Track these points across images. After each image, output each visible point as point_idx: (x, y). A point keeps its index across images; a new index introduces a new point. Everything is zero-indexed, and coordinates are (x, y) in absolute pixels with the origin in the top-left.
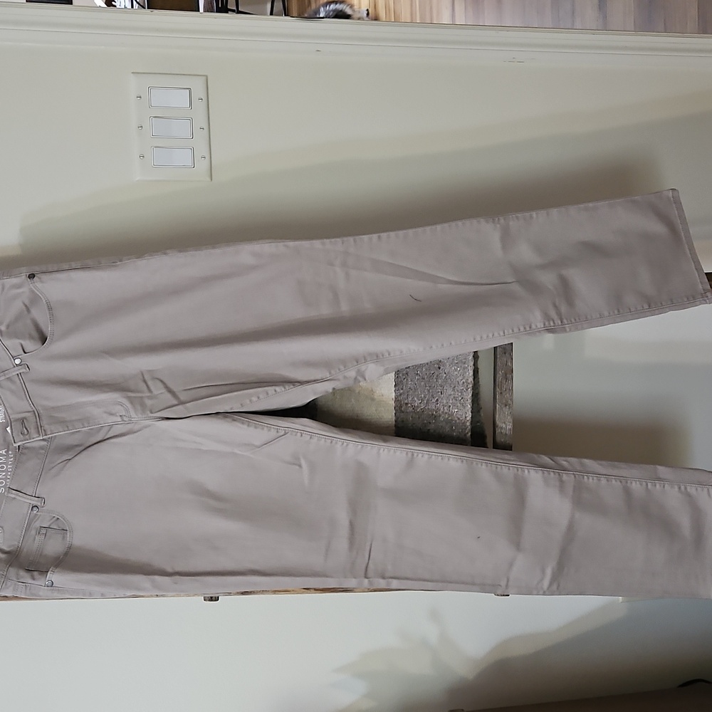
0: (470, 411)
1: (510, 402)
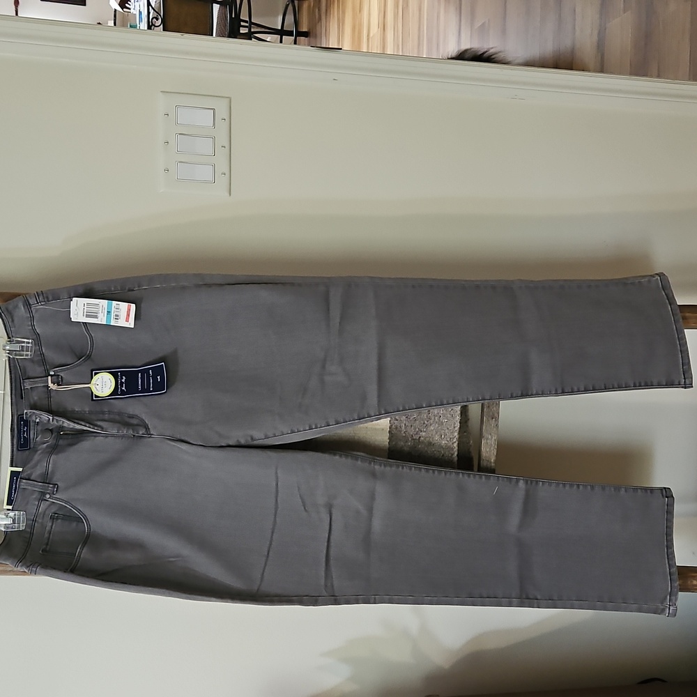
0: (458, 421)
1: (496, 415)
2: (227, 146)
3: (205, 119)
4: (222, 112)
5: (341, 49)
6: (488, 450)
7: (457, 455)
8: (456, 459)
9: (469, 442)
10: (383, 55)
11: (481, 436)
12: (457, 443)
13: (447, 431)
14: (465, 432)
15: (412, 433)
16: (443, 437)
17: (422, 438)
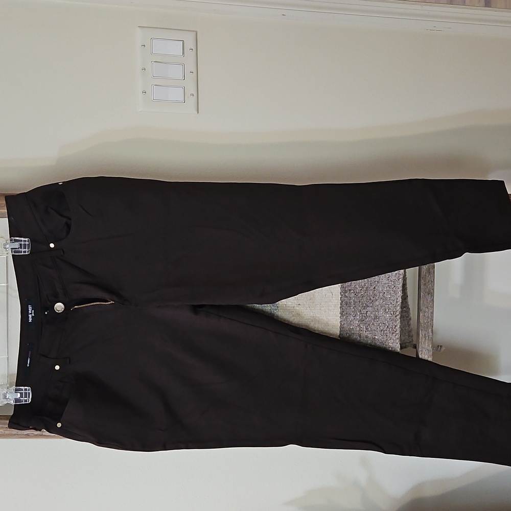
1: (432, 291)
2: (195, 71)
3: (176, 49)
4: (190, 44)
12: (400, 315)
13: (390, 306)
14: (404, 307)
15: (360, 308)
16: (387, 310)
17: (369, 313)
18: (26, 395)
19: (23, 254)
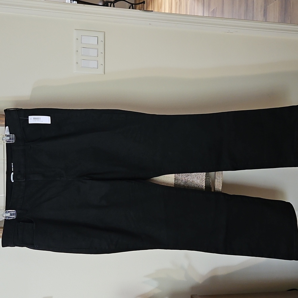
2: (103, 53)
3: (94, 41)
4: (101, 38)
5: (153, 11)
6: (218, 184)
7: (205, 186)
8: (204, 188)
9: (210, 181)
10: (171, 14)
11: (215, 178)
12: (205, 181)
13: (200, 176)
14: (208, 176)
15: (184, 177)
16: (198, 178)
17: (189, 179)
18: (11, 214)
19: (11, 142)
